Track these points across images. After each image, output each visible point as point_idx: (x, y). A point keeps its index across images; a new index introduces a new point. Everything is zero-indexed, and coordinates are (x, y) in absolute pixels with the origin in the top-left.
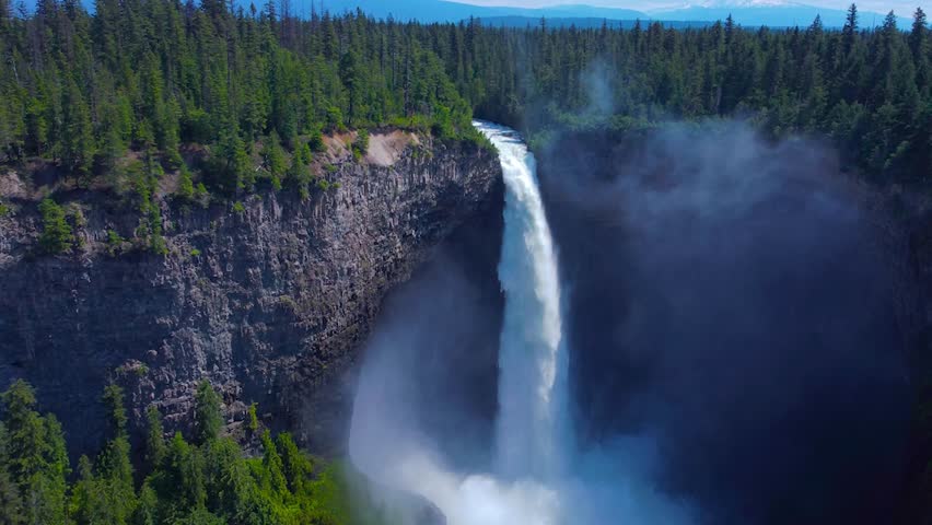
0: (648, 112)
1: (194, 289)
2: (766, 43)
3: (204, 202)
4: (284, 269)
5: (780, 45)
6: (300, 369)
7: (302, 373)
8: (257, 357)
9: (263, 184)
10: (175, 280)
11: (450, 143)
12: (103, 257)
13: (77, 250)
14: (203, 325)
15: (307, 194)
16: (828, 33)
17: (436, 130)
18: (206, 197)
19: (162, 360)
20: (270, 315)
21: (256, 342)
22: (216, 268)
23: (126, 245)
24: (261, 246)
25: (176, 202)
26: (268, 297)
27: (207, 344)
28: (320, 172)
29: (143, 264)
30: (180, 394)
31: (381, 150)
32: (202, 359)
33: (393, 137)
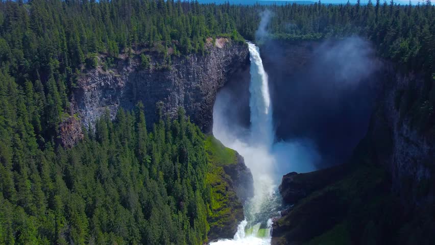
0: (296, 32)
1: (176, 81)
2: (332, 9)
3: (179, 56)
4: (198, 76)
5: (337, 10)
6: (201, 107)
7: (202, 108)
8: (190, 102)
9: (193, 51)
10: (172, 78)
11: (236, 42)
12: (155, 70)
13: (149, 68)
14: (178, 91)
15: (204, 55)
16: (351, 6)
17: (232, 38)
18: (179, 54)
19: (168, 101)
20: (194, 90)
21: (190, 98)
22: (181, 75)
23: (160, 67)
24: (192, 69)
25: (172, 55)
26: (194, 84)
27: (179, 97)
28: (207, 48)
29: (165, 73)
30: (172, 111)
31: (219, 44)
32: (177, 102)
33: (221, 39)
